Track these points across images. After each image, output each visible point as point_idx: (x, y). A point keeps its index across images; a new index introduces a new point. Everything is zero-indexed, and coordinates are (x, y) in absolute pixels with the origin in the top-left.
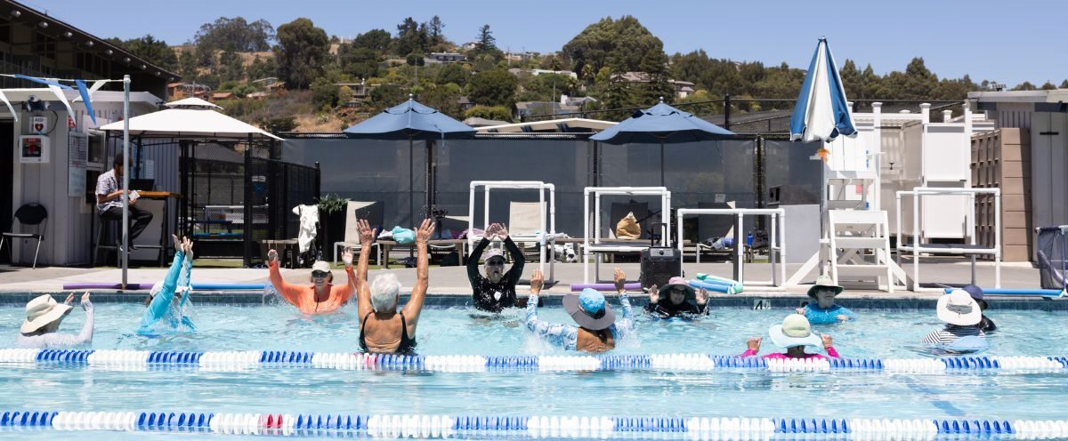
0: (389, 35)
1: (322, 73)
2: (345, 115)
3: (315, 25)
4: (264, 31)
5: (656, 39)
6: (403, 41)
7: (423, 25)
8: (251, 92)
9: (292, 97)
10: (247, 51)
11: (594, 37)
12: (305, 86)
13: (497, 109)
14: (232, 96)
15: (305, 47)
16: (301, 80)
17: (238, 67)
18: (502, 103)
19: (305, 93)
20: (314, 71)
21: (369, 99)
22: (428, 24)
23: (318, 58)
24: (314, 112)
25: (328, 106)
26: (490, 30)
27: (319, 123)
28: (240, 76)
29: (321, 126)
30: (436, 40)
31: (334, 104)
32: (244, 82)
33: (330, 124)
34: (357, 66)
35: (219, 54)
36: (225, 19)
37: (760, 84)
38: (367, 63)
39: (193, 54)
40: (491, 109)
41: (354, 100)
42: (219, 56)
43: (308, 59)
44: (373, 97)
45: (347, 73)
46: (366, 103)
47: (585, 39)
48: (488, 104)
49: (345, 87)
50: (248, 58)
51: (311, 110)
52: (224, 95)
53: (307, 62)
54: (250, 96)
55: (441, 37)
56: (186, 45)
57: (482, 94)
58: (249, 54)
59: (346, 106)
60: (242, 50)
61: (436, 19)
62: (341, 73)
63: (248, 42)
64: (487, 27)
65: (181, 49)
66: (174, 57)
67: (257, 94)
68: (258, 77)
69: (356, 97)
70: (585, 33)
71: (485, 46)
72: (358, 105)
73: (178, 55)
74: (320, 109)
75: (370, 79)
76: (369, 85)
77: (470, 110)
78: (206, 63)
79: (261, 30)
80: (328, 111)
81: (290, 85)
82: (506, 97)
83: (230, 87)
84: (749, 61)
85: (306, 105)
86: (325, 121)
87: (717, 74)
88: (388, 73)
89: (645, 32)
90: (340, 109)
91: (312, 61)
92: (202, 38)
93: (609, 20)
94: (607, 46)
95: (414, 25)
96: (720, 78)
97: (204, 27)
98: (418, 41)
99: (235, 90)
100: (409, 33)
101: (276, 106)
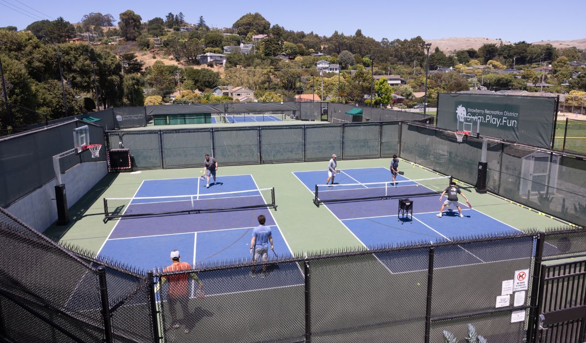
0: (162, 20)
1: (140, 34)
2: (153, 52)
3: (136, 13)
4: (110, 18)
5: (268, 22)
6: (169, 22)
7: (177, 16)
8: (110, 42)
9: (129, 44)
10: (104, 26)
11: (245, 21)
12: (134, 40)
13: (217, 49)
14: (102, 44)
15: (132, 22)
16: (132, 37)
17: (102, 32)
18: (217, 46)
19: (134, 43)
20: (137, 33)
21: (162, 45)
22: (178, 16)
23: (138, 28)
24: (139, 51)
25: (145, 48)
26: (203, 18)
27: (143, 55)
28: (103, 36)
29: (143, 57)
30: (182, 22)
31: (148, 47)
32: (105, 38)
33: (148, 56)
34: (155, 31)
35: (93, 27)
36: (94, 13)
37: (304, 40)
38: (159, 30)
39: (82, 26)
40: (214, 49)
41: (156, 46)
42: (93, 28)
43: (134, 28)
44: (164, 44)
45: (151, 34)
46: (161, 47)
47: (241, 22)
48: (212, 47)
49: (152, 40)
50: (105, 29)
51: (138, 49)
52: (99, 43)
53: (134, 29)
54: (110, 44)
55: (183, 21)
56: (78, 23)
57: (209, 43)
58: (105, 27)
59: (153, 48)
60: (102, 26)
61: (181, 13)
62: (148, 34)
63: (104, 22)
64: (202, 17)
65: (76, 25)
66: (74, 28)
67: (113, 43)
68: (111, 36)
69: (156, 44)
70: (241, 19)
71: (202, 24)
72: (158, 47)
73: (75, 27)
74: (142, 49)
75: (161, 37)
76: (161, 39)
77: (206, 49)
78: (88, 30)
79: (108, 18)
80: (146, 50)
81: (128, 39)
82: (219, 44)
83: (100, 40)
84: (300, 31)
85: (136, 47)
86: (145, 54)
87: (288, 36)
88: (167, 34)
89: (264, 19)
90: (151, 49)
91: (136, 28)
92: (84, 20)
93: (250, 14)
94: (250, 24)
95: (173, 16)
96: (290, 37)
97: (85, 16)
98: (175, 22)
99: (103, 41)
100: (171, 19)
101: (123, 48)
